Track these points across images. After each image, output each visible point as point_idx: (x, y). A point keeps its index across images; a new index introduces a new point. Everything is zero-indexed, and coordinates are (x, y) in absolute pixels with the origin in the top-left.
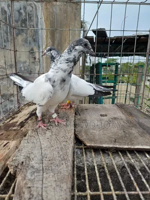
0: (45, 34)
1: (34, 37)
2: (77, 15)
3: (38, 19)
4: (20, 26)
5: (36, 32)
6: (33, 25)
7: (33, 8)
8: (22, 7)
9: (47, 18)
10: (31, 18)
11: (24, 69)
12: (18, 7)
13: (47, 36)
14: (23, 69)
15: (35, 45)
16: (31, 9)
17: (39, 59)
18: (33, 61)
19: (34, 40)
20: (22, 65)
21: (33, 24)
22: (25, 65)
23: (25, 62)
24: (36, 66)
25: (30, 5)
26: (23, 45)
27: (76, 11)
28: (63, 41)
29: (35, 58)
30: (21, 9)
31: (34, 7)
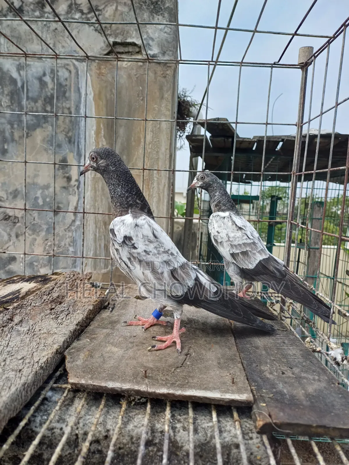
0: (95, 128)
1: (70, 134)
2: (165, 89)
3: (80, 97)
4: (40, 109)
5: (74, 124)
6: (69, 109)
7: (70, 72)
8: (48, 71)
9: (100, 93)
10: (65, 92)
11: (44, 201)
12: (40, 71)
13: (98, 133)
14: (40, 202)
15: (71, 151)
16: (67, 74)
17: (77, 180)
18: (65, 185)
19: (70, 141)
20: (39, 193)
21: (68, 106)
22: (46, 192)
23: (47, 187)
24: (71, 197)
25: (66, 67)
26: (46, 150)
27: (163, 80)
28: (133, 143)
29: (69, 179)
30: (44, 74)
31: (73, 71)
